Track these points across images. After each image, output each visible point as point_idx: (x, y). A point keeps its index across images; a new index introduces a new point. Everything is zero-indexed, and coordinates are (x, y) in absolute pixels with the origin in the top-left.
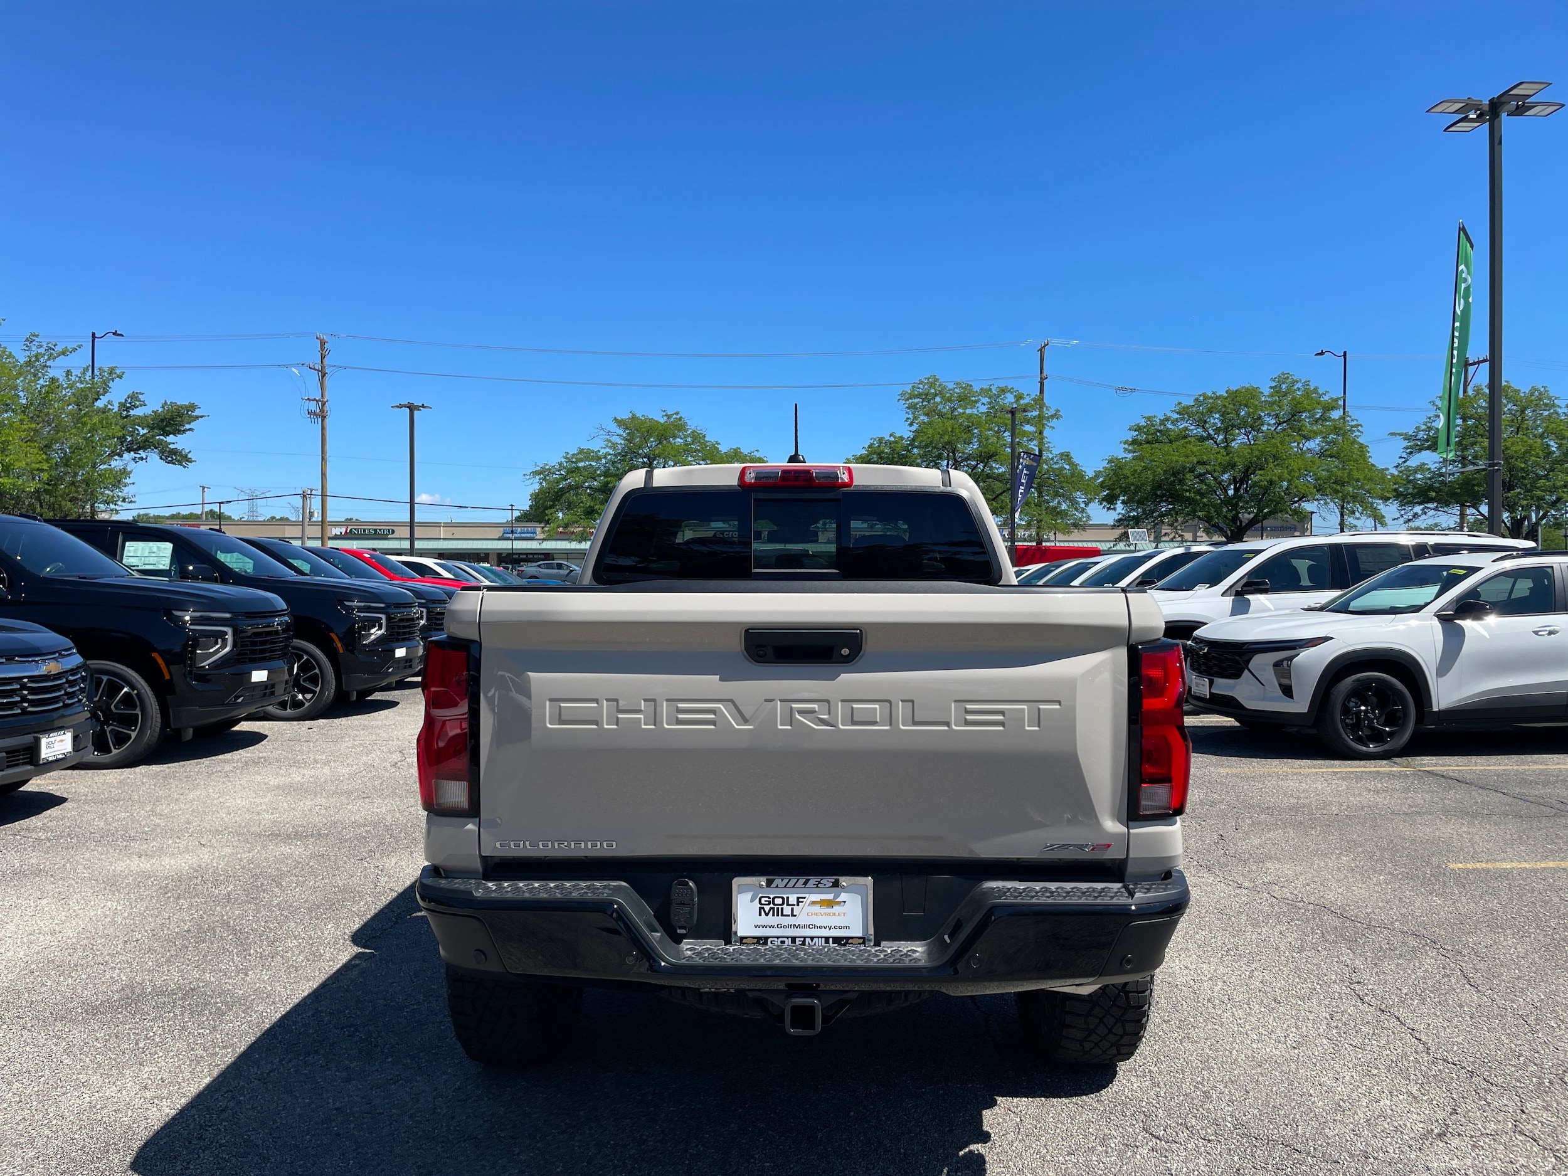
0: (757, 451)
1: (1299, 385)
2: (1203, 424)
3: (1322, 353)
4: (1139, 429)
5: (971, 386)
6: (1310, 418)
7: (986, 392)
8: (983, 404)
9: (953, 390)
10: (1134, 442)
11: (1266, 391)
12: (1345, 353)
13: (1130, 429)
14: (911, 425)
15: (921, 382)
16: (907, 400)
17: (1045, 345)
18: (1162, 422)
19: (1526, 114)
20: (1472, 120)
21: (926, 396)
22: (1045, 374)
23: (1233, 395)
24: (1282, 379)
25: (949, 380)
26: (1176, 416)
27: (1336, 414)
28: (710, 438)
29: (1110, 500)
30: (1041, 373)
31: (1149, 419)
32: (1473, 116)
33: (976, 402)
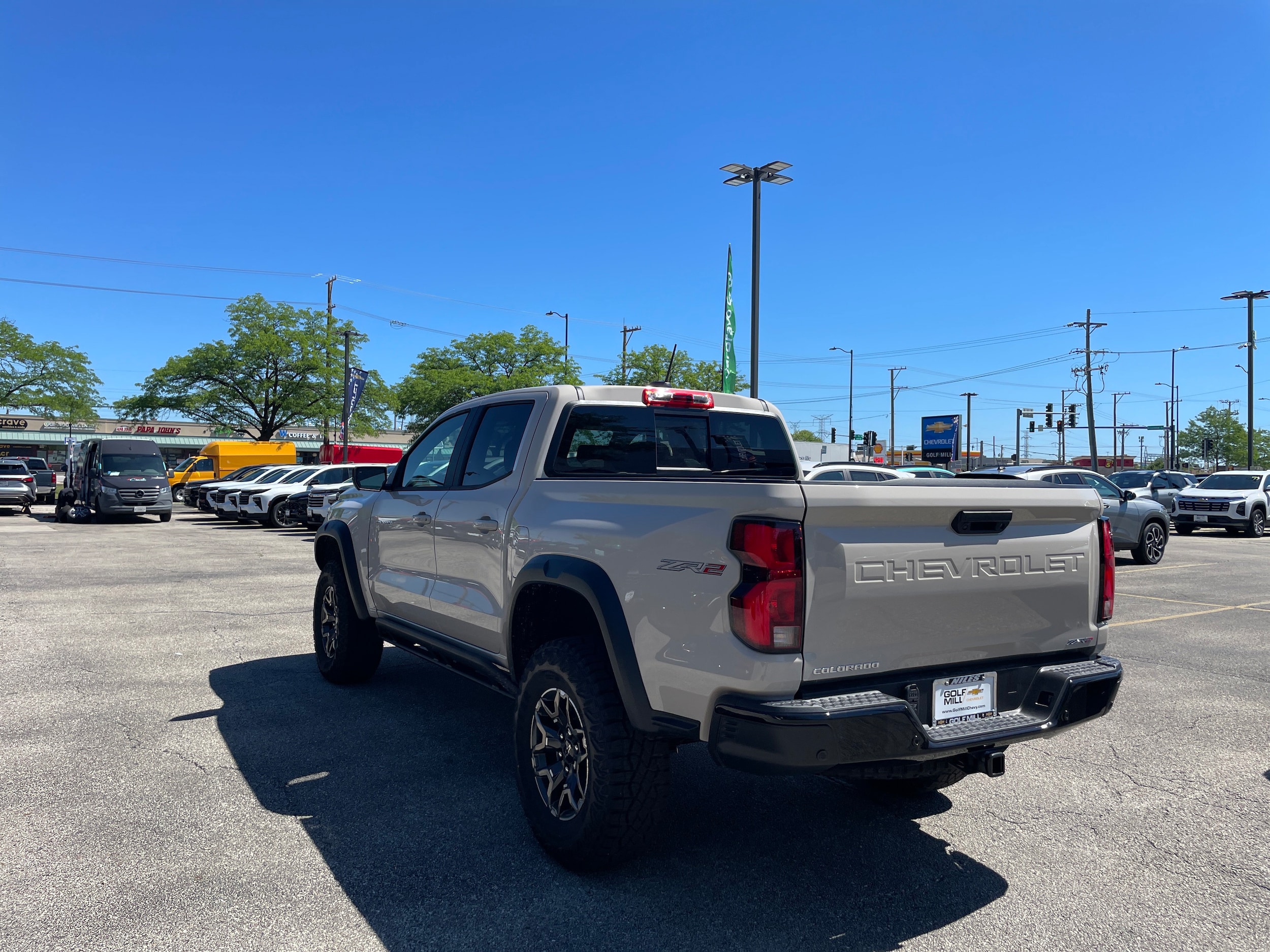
0: (77, 347)
1: (541, 335)
2: (473, 358)
3: (551, 313)
4: (425, 357)
5: (292, 308)
6: (546, 359)
7: (306, 314)
8: (302, 324)
9: (277, 310)
10: (421, 367)
11: (518, 337)
12: (567, 315)
13: (418, 357)
14: (233, 335)
15: (247, 298)
16: (233, 312)
17: (333, 280)
18: (443, 353)
19: (772, 181)
20: (742, 179)
21: (250, 311)
22: (332, 304)
23: (496, 339)
24: (529, 329)
25: (273, 300)
26: (453, 349)
27: (562, 359)
28: (23, 330)
29: (401, 413)
30: (329, 302)
31: (433, 350)
32: (743, 177)
33: (295, 322)
